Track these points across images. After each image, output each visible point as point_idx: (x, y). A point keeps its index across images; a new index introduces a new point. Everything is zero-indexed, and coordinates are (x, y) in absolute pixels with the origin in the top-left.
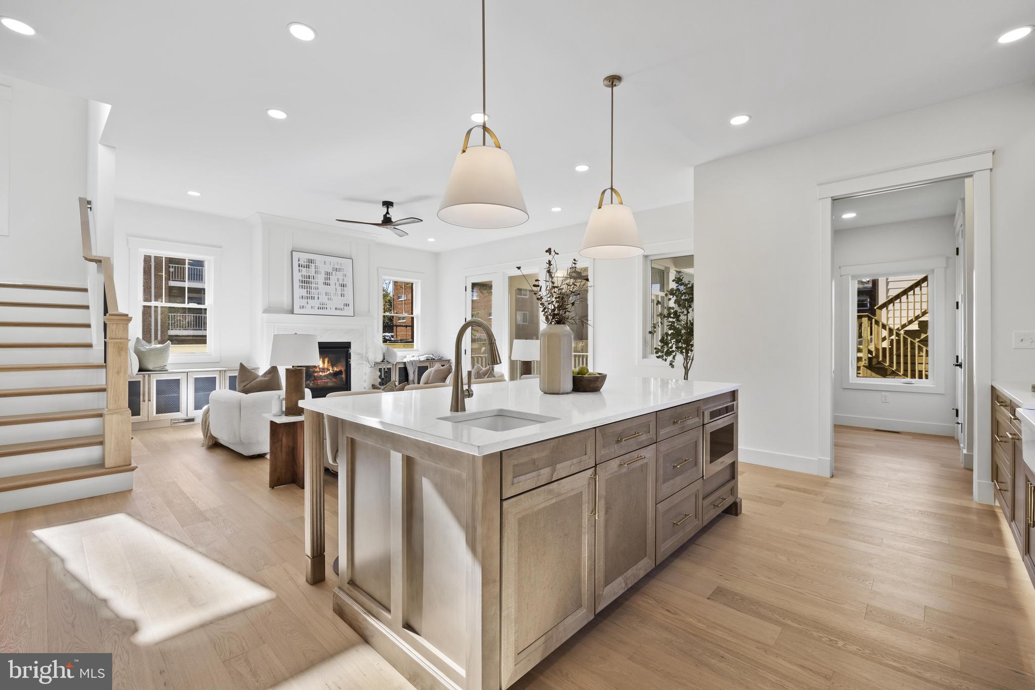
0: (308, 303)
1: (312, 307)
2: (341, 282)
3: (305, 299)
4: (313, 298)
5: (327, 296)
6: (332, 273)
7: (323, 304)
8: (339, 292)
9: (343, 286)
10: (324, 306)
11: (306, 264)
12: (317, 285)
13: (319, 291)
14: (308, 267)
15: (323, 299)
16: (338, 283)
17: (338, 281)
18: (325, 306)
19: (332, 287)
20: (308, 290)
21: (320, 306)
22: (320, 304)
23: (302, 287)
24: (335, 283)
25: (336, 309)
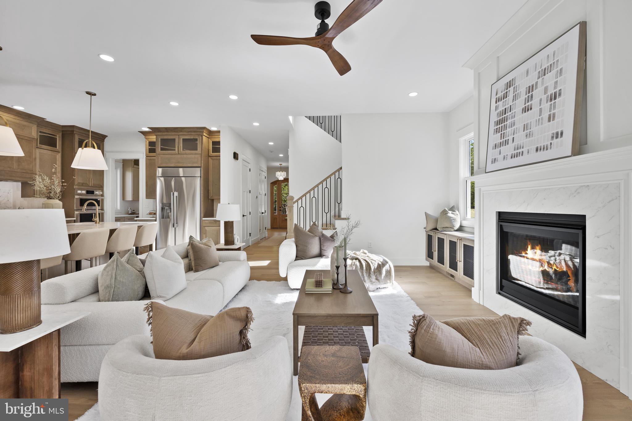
0: (500, 154)
1: (504, 158)
2: (551, 91)
3: (498, 147)
4: (507, 142)
5: (526, 132)
6: (537, 83)
7: (518, 149)
8: (545, 115)
9: (554, 97)
10: (518, 151)
11: (503, 93)
12: (513, 120)
13: (515, 127)
14: (505, 96)
15: (520, 138)
16: (544, 97)
17: (545, 93)
18: (520, 151)
19: (536, 109)
20: (503, 132)
21: (514, 152)
22: (515, 150)
23: (497, 132)
24: (541, 100)
25: (537, 150)
